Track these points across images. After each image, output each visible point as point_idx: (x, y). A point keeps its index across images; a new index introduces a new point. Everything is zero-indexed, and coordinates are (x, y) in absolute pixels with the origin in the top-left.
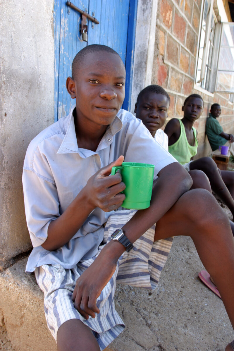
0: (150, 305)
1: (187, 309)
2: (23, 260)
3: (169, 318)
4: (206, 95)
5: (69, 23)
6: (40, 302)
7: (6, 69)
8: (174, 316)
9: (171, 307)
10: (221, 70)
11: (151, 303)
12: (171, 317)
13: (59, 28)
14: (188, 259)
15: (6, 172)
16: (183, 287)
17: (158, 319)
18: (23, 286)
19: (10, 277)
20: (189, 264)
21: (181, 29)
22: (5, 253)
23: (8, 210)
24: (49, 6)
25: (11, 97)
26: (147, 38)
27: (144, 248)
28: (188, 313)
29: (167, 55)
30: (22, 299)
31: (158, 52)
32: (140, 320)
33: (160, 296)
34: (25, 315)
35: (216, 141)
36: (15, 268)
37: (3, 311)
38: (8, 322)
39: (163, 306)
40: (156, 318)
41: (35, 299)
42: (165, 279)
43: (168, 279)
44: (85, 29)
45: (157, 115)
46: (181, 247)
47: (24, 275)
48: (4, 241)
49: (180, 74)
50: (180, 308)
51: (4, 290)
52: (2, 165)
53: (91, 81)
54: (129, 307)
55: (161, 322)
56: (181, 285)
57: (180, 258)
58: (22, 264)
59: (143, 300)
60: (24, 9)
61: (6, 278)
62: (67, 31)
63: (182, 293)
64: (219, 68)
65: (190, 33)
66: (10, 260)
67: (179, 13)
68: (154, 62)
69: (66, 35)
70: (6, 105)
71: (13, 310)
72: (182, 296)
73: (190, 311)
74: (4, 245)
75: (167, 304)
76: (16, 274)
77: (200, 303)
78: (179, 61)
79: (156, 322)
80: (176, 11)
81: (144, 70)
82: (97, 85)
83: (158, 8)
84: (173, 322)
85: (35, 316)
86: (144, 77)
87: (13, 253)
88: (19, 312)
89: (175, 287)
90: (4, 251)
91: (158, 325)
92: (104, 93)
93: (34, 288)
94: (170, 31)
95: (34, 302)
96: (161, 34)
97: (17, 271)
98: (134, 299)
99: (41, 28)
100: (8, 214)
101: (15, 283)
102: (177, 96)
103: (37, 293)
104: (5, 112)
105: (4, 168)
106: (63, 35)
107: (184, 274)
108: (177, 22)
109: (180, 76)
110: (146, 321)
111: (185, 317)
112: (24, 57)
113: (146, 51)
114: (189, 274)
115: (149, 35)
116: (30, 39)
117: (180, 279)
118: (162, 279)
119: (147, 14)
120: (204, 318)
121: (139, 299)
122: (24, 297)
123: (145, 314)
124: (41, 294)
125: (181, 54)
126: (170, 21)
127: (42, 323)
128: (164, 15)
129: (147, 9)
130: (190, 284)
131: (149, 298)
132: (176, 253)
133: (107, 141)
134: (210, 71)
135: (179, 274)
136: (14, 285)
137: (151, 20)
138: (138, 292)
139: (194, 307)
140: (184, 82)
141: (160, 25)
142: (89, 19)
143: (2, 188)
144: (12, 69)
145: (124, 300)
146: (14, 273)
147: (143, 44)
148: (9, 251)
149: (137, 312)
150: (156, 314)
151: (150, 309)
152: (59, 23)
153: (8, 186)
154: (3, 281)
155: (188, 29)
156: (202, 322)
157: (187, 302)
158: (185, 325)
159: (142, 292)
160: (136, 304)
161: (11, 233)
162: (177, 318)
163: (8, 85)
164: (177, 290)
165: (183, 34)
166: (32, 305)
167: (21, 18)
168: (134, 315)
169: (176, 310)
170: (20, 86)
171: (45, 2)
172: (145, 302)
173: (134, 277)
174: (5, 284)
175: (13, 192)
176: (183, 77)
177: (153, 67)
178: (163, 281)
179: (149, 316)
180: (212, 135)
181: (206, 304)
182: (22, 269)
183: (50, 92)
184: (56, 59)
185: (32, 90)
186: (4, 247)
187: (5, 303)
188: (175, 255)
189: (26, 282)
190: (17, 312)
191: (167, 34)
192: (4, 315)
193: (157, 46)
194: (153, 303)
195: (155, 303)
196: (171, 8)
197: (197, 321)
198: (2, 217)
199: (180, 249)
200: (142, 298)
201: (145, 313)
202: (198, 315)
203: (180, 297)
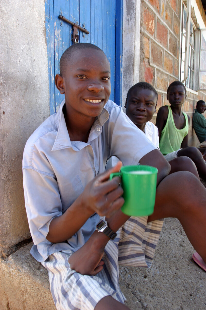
0: (145, 288)
1: (182, 291)
2: (25, 247)
3: (165, 300)
4: (190, 93)
5: (62, 33)
6: (40, 286)
7: (3, 72)
8: (169, 298)
9: (166, 289)
10: (203, 70)
11: (146, 285)
12: (167, 299)
13: (53, 38)
14: (181, 242)
15: (6, 165)
16: (177, 269)
17: (154, 301)
18: (23, 272)
19: (12, 263)
20: (182, 246)
21: (164, 36)
22: (8, 241)
23: (9, 200)
24: (41, 17)
25: (8, 97)
26: (133, 44)
27: (137, 231)
28: (183, 294)
29: (152, 58)
30: (24, 284)
31: (144, 56)
32: (136, 303)
33: (155, 279)
34: (27, 299)
35: (203, 134)
36: (17, 255)
37: (8, 296)
38: (12, 307)
39: (159, 288)
40: (151, 300)
41: (35, 284)
42: (160, 261)
43: (163, 261)
44: (77, 38)
45: (144, 108)
46: (174, 231)
47: (25, 261)
48: (7, 229)
49: (165, 75)
50: (176, 290)
51: (7, 275)
52: (2, 158)
53: (79, 77)
54: (125, 290)
55: (157, 304)
56: (176, 267)
57: (173, 241)
58: (24, 250)
59: (138, 283)
60: (18, 20)
61: (9, 265)
62: (60, 40)
63: (177, 275)
64: (201, 69)
65: (172, 39)
66: (12, 247)
67: (161, 21)
68: (140, 65)
69: (60, 44)
70: (3, 104)
71: (16, 295)
72: (177, 278)
73: (185, 292)
74: (7, 232)
75: (162, 286)
76: (17, 260)
77: (195, 284)
78: (164, 63)
79: (152, 305)
80: (157, 20)
81: (132, 72)
82: (84, 80)
83: (141, 18)
84: (169, 305)
85: (35, 301)
86: (133, 78)
87: (15, 240)
88: (21, 297)
89: (169, 269)
90: (6, 239)
91: (154, 308)
92: (92, 87)
93: (34, 273)
94: (154, 38)
95: (34, 287)
96: (145, 40)
97: (19, 257)
98: (130, 282)
99: (34, 36)
100: (10, 203)
101: (17, 268)
102: (164, 94)
103: (37, 278)
104: (3, 110)
105: (4, 162)
106: (57, 44)
107: (178, 256)
108: (159, 29)
109: (165, 77)
110: (142, 304)
111: (181, 299)
112: (19, 61)
113: (133, 55)
114: (183, 256)
115: (135, 41)
116: (24, 46)
117: (174, 261)
118: (157, 262)
119: (132, 23)
120: (199, 300)
121: (135, 282)
122: (25, 282)
123: (141, 297)
124: (40, 279)
125: (165, 57)
126: (153, 29)
127: (43, 308)
128: (147, 24)
129: (131, 19)
130: (184, 266)
131: (144, 281)
132: (170, 236)
133: (96, 131)
134: (193, 72)
135: (173, 257)
136: (15, 271)
137: (135, 28)
138: (134, 275)
139: (189, 289)
140: (169, 81)
141: (144, 32)
142: (80, 30)
143: (3, 180)
144: (9, 72)
145: (120, 283)
146: (16, 259)
147: (130, 49)
148: (11, 239)
149: (132, 295)
150: (152, 297)
151: (146, 291)
152: (53, 34)
153: (9, 178)
154: (6, 267)
155: (170, 35)
156: (198, 304)
157: (182, 284)
158: (181, 307)
159: (138, 274)
160: (132, 287)
161: (12, 222)
162: (173, 300)
163: (5, 86)
164: (172, 273)
165: (165, 40)
166: (33, 290)
167: (16, 27)
168: (129, 297)
169: (172, 292)
170: (17, 87)
171: (37, 14)
172: (141, 285)
173: (129, 258)
174: (8, 270)
175: (13, 183)
176: (168, 77)
177: (140, 69)
178: (158, 264)
179: (145, 298)
180: (199, 129)
181: (201, 285)
182: (23, 256)
183: (45, 92)
184: (52, 65)
185: (28, 90)
186: (6, 235)
187: (9, 288)
188: (168, 238)
189: (26, 268)
190: (19, 297)
191: (151, 40)
192: (9, 300)
193: (142, 50)
194: (148, 286)
195: (151, 286)
196: (153, 17)
197: (193, 303)
198: (4, 207)
199: (174, 232)
200: (137, 281)
201: (141, 295)
202: (194, 296)
203: (175, 279)
